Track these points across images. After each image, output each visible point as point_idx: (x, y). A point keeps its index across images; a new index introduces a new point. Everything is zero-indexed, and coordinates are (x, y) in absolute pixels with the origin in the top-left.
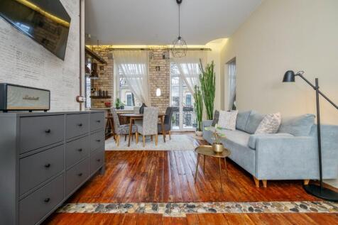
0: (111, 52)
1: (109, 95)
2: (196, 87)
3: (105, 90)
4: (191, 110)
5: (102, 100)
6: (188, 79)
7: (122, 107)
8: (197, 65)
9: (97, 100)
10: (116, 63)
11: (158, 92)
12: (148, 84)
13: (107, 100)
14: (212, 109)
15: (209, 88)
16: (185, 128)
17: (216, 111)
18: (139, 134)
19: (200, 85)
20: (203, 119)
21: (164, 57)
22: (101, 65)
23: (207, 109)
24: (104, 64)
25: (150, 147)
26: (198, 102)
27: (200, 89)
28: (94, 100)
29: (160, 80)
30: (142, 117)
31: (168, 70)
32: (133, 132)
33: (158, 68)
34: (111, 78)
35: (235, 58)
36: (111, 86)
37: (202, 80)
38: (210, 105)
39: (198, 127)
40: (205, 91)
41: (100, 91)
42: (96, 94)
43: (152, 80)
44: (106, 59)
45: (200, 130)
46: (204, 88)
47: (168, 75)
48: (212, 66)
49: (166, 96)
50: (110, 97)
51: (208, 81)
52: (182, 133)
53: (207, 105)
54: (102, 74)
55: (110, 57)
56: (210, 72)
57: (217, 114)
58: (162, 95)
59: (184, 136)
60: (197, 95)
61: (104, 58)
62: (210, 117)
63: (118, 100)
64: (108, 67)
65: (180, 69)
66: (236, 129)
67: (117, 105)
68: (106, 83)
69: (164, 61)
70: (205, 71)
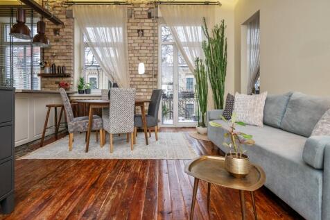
0: (70, 8)
1: (67, 72)
2: (197, 61)
3: (61, 65)
4: (191, 96)
5: (58, 80)
6: (186, 49)
7: (88, 91)
8: (200, 28)
9: (50, 79)
10: (79, 25)
11: (142, 69)
12: (125, 57)
13: (65, 80)
14: (221, 93)
15: (218, 62)
16: (182, 121)
17: (229, 95)
18: (106, 132)
19: (204, 58)
20: (208, 109)
21: (150, 16)
22: (55, 27)
23: (215, 93)
24: (60, 26)
25: (122, 153)
26: (201, 83)
27: (204, 63)
28: (46, 79)
29: (144, 51)
30: (108, 104)
31: (155, 35)
32: (94, 127)
33: (141, 32)
34: (70, 47)
35: (258, 13)
36: (70, 59)
37: (207, 50)
38: (218, 88)
39: (201, 121)
40: (212, 65)
41: (53, 66)
42: (47, 71)
43: (132, 50)
44: (62, 18)
45: (203, 125)
46: (209, 62)
47: (155, 42)
48: (223, 28)
49: (153, 74)
50: (69, 76)
51: (216, 52)
52: (177, 129)
53: (214, 88)
54: (57, 41)
55: (69, 16)
56: (218, 37)
57: (231, 100)
58: (146, 73)
59: (180, 134)
60: (199, 73)
61: (60, 16)
62: (219, 104)
63: (82, 80)
64: (65, 30)
65: (174, 34)
66: (265, 123)
67: (80, 87)
68: (63, 55)
69: (150, 21)
70: (211, 36)
